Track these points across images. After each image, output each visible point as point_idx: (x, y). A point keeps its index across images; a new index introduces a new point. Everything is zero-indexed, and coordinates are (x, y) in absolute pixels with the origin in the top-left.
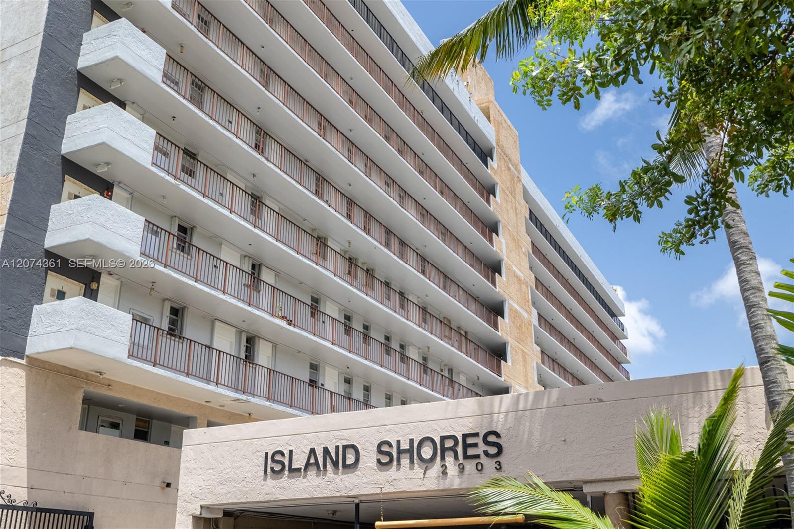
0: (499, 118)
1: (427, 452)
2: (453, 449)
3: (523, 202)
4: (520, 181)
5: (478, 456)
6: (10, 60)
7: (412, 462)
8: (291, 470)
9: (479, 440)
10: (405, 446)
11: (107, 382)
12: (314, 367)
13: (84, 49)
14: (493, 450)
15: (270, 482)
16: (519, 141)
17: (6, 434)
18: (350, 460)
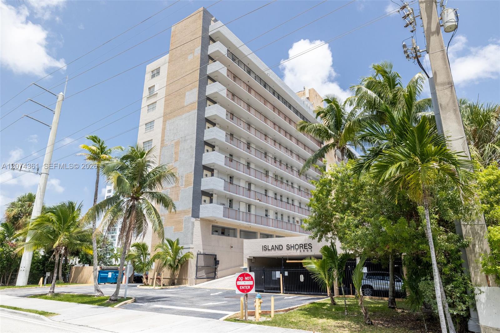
1: (297, 247)
2: (302, 247)
5: (307, 248)
6: (188, 140)
7: (294, 249)
8: (268, 250)
9: (307, 245)
10: (292, 245)
11: (217, 222)
12: (266, 211)
13: (205, 134)
14: (310, 247)
15: (264, 252)
18: (281, 248)
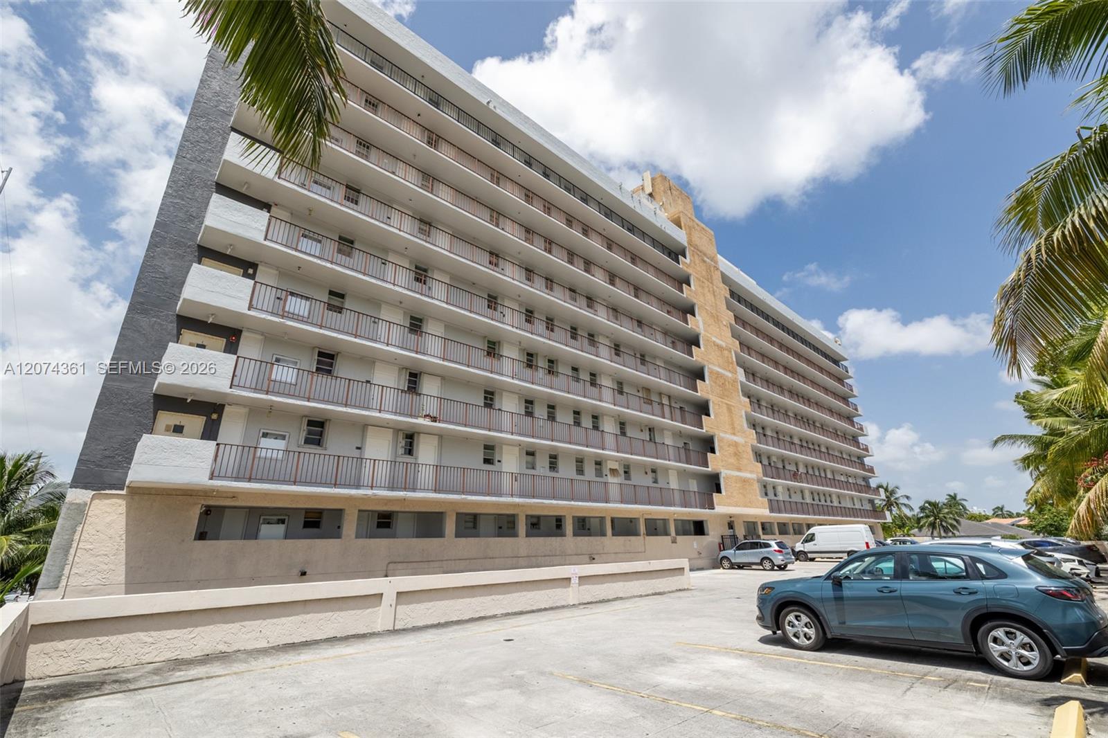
0: (691, 224)
3: (722, 285)
4: (718, 269)
11: (231, 495)
16: (716, 239)
17: (98, 558)
